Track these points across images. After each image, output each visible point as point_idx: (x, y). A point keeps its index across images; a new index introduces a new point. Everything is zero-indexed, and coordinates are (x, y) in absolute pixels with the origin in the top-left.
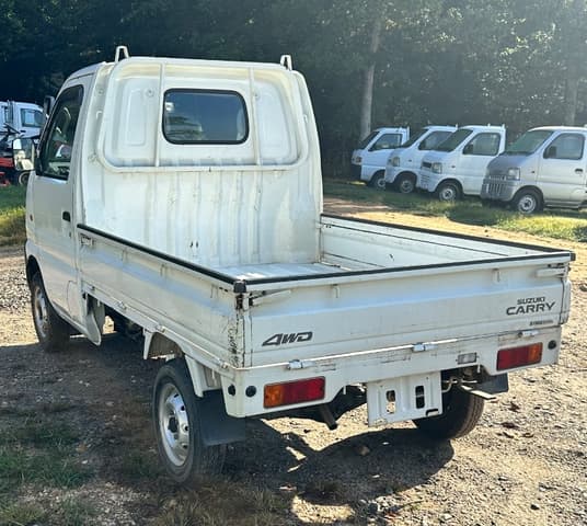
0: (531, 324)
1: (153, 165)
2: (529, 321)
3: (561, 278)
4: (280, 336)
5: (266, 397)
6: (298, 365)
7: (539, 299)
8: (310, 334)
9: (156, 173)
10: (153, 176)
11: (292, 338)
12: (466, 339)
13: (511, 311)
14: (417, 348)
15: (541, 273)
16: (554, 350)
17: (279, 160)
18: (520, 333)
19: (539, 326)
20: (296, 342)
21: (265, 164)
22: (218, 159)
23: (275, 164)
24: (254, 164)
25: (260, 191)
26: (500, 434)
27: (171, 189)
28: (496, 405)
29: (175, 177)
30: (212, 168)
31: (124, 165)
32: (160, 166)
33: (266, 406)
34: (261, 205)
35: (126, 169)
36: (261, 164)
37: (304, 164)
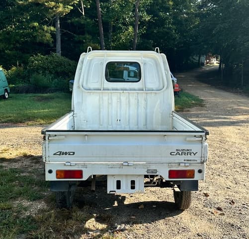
0: (185, 160)
1: (101, 90)
2: (184, 159)
3: (201, 142)
4: (61, 152)
5: (57, 175)
6: (69, 164)
7: (188, 150)
8: (74, 153)
9: (102, 93)
10: (101, 94)
11: (66, 153)
12: (150, 163)
13: (172, 154)
14: (125, 164)
15: (188, 139)
16: (201, 174)
17: (154, 89)
18: (179, 164)
19: (189, 162)
20: (67, 155)
21: (148, 90)
22: (128, 88)
23: (153, 90)
24: (143, 90)
25: (146, 100)
26: (210, 212)
27: (108, 99)
28: (226, 200)
29: (110, 94)
30: (124, 91)
31: (90, 90)
32: (103, 90)
33: (57, 178)
34: (146, 106)
35: (90, 91)
36: (146, 90)
37: (165, 90)
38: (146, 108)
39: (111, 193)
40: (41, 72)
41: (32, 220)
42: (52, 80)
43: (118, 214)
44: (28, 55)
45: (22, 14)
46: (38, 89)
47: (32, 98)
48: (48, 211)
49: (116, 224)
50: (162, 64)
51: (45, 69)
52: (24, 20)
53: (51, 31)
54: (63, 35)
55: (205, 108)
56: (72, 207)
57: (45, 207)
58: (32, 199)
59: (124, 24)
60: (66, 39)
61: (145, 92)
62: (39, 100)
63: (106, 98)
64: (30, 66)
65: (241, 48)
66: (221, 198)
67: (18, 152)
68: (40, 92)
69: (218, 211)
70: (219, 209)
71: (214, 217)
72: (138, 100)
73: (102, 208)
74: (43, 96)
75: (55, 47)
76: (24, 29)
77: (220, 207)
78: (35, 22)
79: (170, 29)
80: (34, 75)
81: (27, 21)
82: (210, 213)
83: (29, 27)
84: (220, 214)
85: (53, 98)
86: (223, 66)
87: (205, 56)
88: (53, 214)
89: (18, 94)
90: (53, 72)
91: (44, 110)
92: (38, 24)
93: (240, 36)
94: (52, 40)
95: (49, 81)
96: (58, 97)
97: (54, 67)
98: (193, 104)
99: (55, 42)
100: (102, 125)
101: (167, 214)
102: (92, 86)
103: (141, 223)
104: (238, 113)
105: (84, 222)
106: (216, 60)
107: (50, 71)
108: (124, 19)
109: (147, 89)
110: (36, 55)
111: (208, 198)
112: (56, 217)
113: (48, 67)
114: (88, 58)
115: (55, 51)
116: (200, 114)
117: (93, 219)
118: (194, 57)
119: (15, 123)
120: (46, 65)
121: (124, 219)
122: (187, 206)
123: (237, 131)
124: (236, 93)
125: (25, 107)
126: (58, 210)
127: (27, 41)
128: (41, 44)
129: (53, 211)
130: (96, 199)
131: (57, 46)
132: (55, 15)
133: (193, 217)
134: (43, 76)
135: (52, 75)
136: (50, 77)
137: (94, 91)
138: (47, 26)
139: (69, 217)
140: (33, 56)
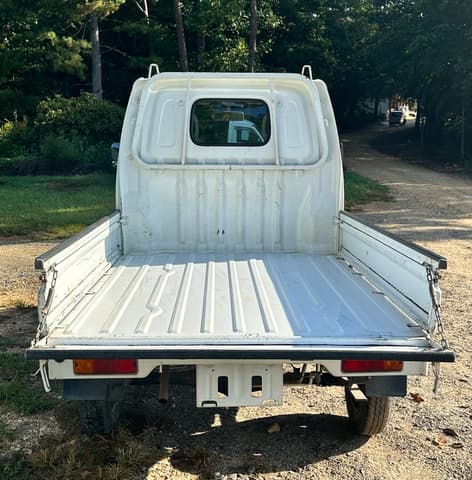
1: (180, 163)
5: (75, 366)
17: (300, 160)
22: (241, 160)
23: (296, 164)
24: (274, 164)
25: (281, 188)
26: (428, 439)
27: (198, 184)
28: (462, 410)
29: (201, 174)
30: (233, 167)
31: (156, 163)
32: (186, 164)
33: (77, 372)
34: (282, 201)
35: (156, 166)
36: (281, 164)
37: (324, 165)
38: (281, 205)
39: (205, 406)
40: (62, 132)
41: (24, 464)
42: (85, 150)
43: (221, 448)
44: (36, 98)
45: (24, 15)
46: (57, 166)
47: (45, 185)
48: (63, 441)
49: (218, 474)
50: (317, 105)
51: (70, 125)
52: (28, 27)
53: (82, 48)
54: (105, 56)
55: (393, 204)
56: (116, 433)
57: (57, 430)
58: (28, 411)
59: (228, 34)
60: (112, 65)
61: (278, 167)
62: (59, 189)
63: (191, 182)
64: (40, 121)
65: (463, 83)
66: (451, 406)
67: (6, 298)
68: (61, 172)
69: (448, 438)
70: (449, 432)
71: (440, 452)
72: (264, 186)
73: (185, 432)
74: (66, 181)
75: (91, 81)
76: (29, 45)
77: (451, 427)
78: (48, 31)
79: (320, 46)
80: (49, 138)
81: (34, 28)
82: (429, 444)
83: (38, 42)
84: (452, 446)
85: (87, 185)
86: (423, 120)
87: (387, 101)
88: (72, 450)
89: (17, 177)
90: (87, 132)
91: (68, 210)
92: (54, 35)
93: (459, 60)
94: (84, 66)
95: (77, 151)
96: (97, 183)
97: (88, 122)
98: (368, 195)
99: (89, 71)
100: (184, 243)
101: (334, 446)
102: (161, 154)
103: (274, 471)
104: (462, 213)
105: (144, 468)
106: (410, 109)
107: (80, 130)
108: (229, 23)
109: (283, 162)
110: (53, 97)
111: (421, 405)
112: (79, 457)
113: (76, 122)
114: (150, 91)
115: (90, 89)
116: (386, 216)
117: (166, 461)
118: (366, 103)
119: (6, 236)
120: (73, 117)
121: (236, 461)
122: (379, 428)
123: (465, 252)
124: (452, 173)
125: (30, 203)
126: (86, 439)
127: (34, 70)
128: (63, 75)
129: (72, 442)
130: (173, 409)
131: (94, 79)
132: (88, 16)
133: (393, 453)
134: (67, 140)
135: (85, 138)
136: (81, 142)
137: (164, 166)
138: (74, 38)
139: (109, 459)
140: (46, 100)
